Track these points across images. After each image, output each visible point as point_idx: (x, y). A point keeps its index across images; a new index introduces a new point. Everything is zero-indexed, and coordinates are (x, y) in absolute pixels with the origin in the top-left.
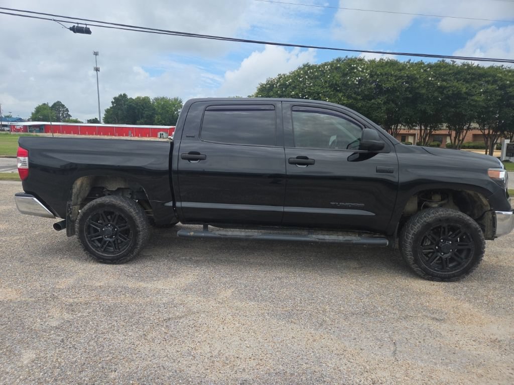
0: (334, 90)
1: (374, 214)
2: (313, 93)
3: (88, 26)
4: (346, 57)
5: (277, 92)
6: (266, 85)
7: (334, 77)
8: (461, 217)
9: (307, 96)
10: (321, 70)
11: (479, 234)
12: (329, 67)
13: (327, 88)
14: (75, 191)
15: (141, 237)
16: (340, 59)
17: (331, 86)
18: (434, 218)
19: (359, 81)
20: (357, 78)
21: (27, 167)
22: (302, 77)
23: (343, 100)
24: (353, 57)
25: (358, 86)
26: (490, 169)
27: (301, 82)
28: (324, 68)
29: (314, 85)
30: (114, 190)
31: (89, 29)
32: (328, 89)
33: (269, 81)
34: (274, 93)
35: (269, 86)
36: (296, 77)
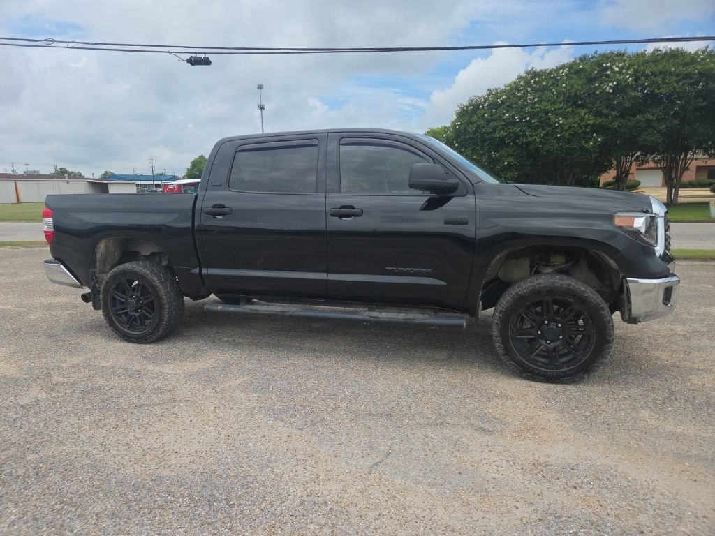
0: (572, 105)
1: (444, 283)
2: (539, 112)
3: (207, 56)
4: (596, 52)
5: (484, 115)
6: (467, 107)
7: (572, 86)
8: (572, 287)
9: (528, 119)
10: (554, 77)
11: (603, 312)
12: (565, 71)
13: (560, 103)
14: (99, 256)
15: (166, 311)
16: (585, 57)
17: (568, 99)
18: (531, 288)
19: (614, 88)
20: (611, 84)
21: (52, 230)
22: (521, 90)
23: (588, 119)
24: (608, 52)
25: (611, 96)
26: (619, 214)
27: (520, 98)
28: (558, 73)
29: (540, 101)
30: (147, 254)
31: (208, 58)
32: (561, 106)
33: (472, 101)
34: (479, 118)
35: (472, 107)
36: (513, 91)
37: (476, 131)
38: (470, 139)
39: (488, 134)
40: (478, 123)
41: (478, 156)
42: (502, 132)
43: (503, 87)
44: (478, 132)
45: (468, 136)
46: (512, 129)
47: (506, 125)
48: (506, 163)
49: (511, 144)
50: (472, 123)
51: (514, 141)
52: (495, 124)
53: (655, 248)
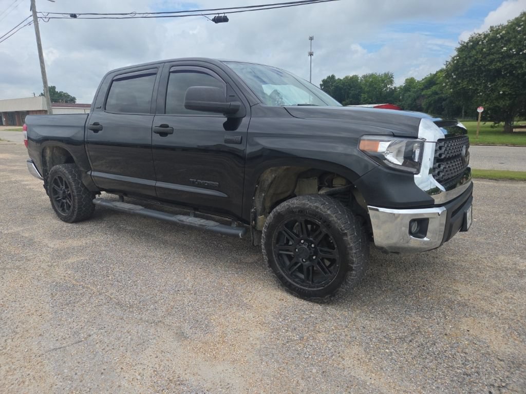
1: (226, 196)
3: (226, 15)
8: (319, 210)
18: (288, 208)
21: (26, 139)
26: (365, 137)
31: (226, 17)
33: (473, 38)
34: (477, 52)
35: (471, 44)
36: (514, 26)
37: (473, 64)
38: (467, 71)
39: (484, 66)
40: (476, 57)
41: (474, 86)
42: (498, 64)
43: (506, 23)
44: (475, 65)
45: (466, 69)
46: (508, 61)
47: (503, 58)
48: (501, 93)
49: (508, 75)
50: (470, 57)
51: (511, 72)
52: (491, 57)
53: (415, 176)
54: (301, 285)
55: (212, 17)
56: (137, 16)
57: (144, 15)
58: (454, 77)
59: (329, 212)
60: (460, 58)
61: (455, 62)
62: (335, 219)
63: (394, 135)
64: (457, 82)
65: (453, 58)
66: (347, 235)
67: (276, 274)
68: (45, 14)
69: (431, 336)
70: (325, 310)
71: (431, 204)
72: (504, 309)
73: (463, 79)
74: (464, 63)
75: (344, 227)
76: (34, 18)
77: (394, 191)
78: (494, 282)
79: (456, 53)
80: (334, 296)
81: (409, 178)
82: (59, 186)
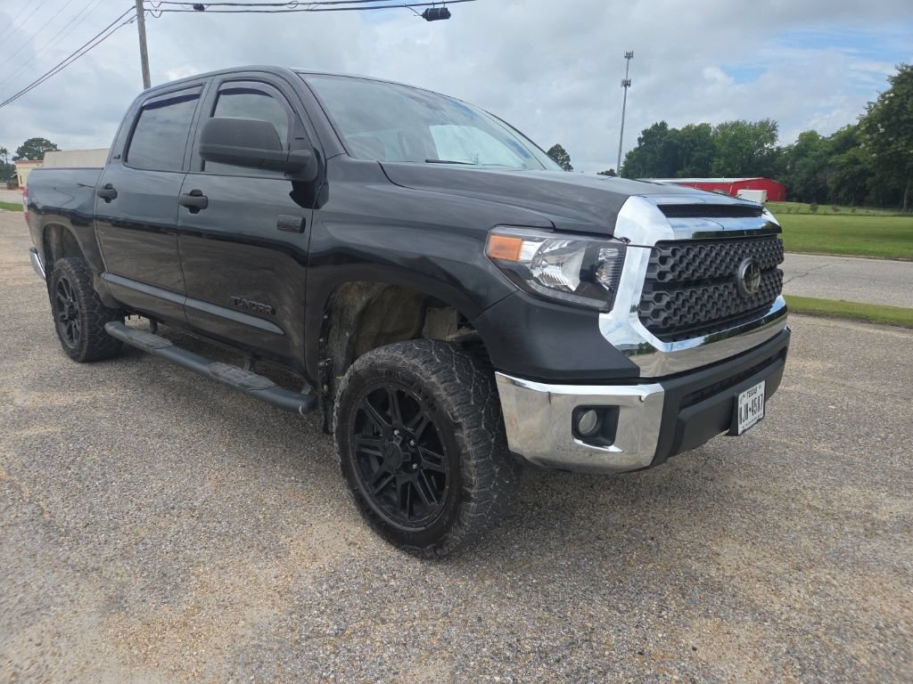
1: (277, 330)
3: (446, 6)
14: (53, 246)
26: (498, 230)
31: (447, 9)
53: (602, 316)
54: (392, 519)
55: (422, 10)
56: (299, 7)
57: (311, 7)
58: (882, 130)
59: (434, 379)
60: (896, 95)
61: (887, 102)
62: (444, 394)
63: (555, 229)
64: (887, 140)
65: (883, 96)
66: (461, 428)
67: (354, 491)
68: (156, 4)
69: (607, 653)
70: (425, 572)
71: (631, 377)
72: (798, 606)
73: (899, 135)
74: (902, 105)
75: (458, 410)
76: (138, 10)
77: (547, 345)
78: (805, 541)
79: (889, 86)
80: (441, 547)
81: (588, 319)
82: (66, 297)
